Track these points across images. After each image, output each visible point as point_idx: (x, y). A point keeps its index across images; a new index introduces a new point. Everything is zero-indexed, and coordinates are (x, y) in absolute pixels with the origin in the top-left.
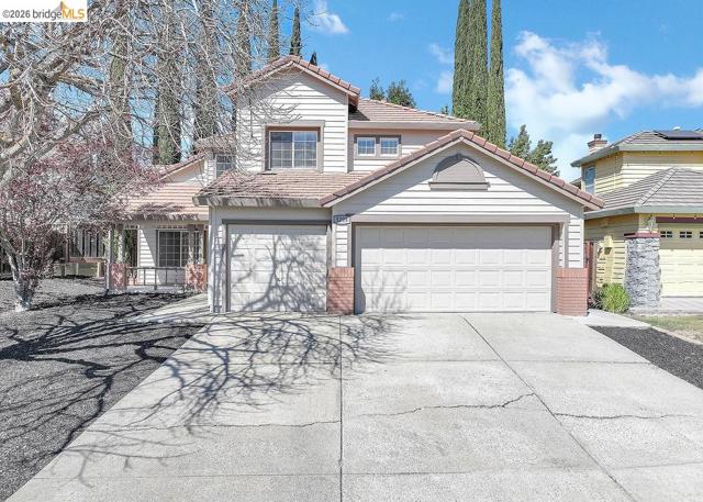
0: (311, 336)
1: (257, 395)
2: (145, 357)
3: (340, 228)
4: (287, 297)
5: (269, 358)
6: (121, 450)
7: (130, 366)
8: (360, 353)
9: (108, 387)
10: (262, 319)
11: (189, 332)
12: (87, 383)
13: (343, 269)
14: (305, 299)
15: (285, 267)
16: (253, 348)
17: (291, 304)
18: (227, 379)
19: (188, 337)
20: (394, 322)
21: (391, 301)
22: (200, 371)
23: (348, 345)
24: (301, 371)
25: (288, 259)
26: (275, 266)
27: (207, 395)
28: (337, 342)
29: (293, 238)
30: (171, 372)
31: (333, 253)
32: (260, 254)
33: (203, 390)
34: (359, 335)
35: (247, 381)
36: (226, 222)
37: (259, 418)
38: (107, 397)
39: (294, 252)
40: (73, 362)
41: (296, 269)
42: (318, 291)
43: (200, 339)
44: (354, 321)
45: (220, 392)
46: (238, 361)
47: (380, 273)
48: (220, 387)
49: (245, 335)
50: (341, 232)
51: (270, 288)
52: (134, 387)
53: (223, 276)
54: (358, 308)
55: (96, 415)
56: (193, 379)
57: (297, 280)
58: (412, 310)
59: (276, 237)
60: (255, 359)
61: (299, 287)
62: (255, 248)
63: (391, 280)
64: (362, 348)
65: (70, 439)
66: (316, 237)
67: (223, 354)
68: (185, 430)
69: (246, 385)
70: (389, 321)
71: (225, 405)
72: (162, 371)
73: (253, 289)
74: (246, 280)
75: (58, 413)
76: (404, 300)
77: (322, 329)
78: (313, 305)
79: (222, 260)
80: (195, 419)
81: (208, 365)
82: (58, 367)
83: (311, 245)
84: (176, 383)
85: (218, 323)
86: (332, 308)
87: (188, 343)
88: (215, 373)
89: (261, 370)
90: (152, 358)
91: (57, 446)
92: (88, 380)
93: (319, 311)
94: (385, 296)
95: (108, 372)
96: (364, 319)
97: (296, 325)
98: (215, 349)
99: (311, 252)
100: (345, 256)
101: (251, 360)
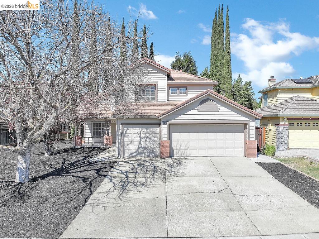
0: (155, 167)
1: (139, 188)
2: (99, 175)
3: (164, 126)
4: (145, 151)
5: (141, 175)
6: (102, 205)
7: (96, 178)
8: (172, 173)
9: (91, 186)
10: (137, 160)
11: (111, 165)
12: (84, 184)
13: (165, 141)
14: (151, 152)
15: (144, 140)
16: (135, 171)
17: (146, 154)
18: (128, 183)
19: (112, 167)
20: (184, 161)
21: (183, 152)
22: (119, 180)
23: (168, 170)
24: (152, 180)
25: (145, 137)
26: (141, 140)
27: (123, 188)
28: (164, 169)
29: (147, 129)
30: (109, 180)
31: (162, 135)
32: (135, 135)
33: (121, 186)
34: (172, 166)
35: (135, 184)
36: (123, 124)
37: (141, 196)
38: (92, 189)
39: (148, 135)
40: (77, 177)
41: (148, 141)
42: (156, 149)
43: (116, 168)
44: (170, 161)
45: (127, 187)
46: (131, 176)
47: (179, 142)
48: (127, 186)
49: (132, 166)
50: (165, 127)
51: (139, 148)
52: (99, 186)
53: (122, 144)
54: (171, 155)
55: (91, 195)
56: (117, 183)
57: (149, 145)
58: (191, 156)
59: (141, 129)
60: (136, 175)
61: (149, 147)
62: (133, 133)
63: (183, 145)
64: (173, 171)
65: (86, 202)
66: (155, 129)
67: (125, 174)
68: (119, 199)
69: (135, 185)
70: (182, 161)
71: (129, 191)
72: (106, 180)
73: (132, 148)
74: (130, 145)
75: (80, 194)
76: (188, 152)
77: (159, 164)
78: (155, 154)
79: (121, 138)
80: (121, 196)
81: (121, 178)
82: (73, 179)
83: (154, 132)
84: (112, 184)
85: (121, 162)
86: (161, 155)
87: (112, 170)
88: (124, 181)
89: (139, 180)
90: (102, 175)
91: (83, 204)
92: (84, 183)
93: (157, 156)
94: (181, 150)
95: (89, 180)
96: (173, 160)
97: (149, 162)
98: (122, 172)
99: (154, 134)
100: (166, 136)
101: (135, 176)
